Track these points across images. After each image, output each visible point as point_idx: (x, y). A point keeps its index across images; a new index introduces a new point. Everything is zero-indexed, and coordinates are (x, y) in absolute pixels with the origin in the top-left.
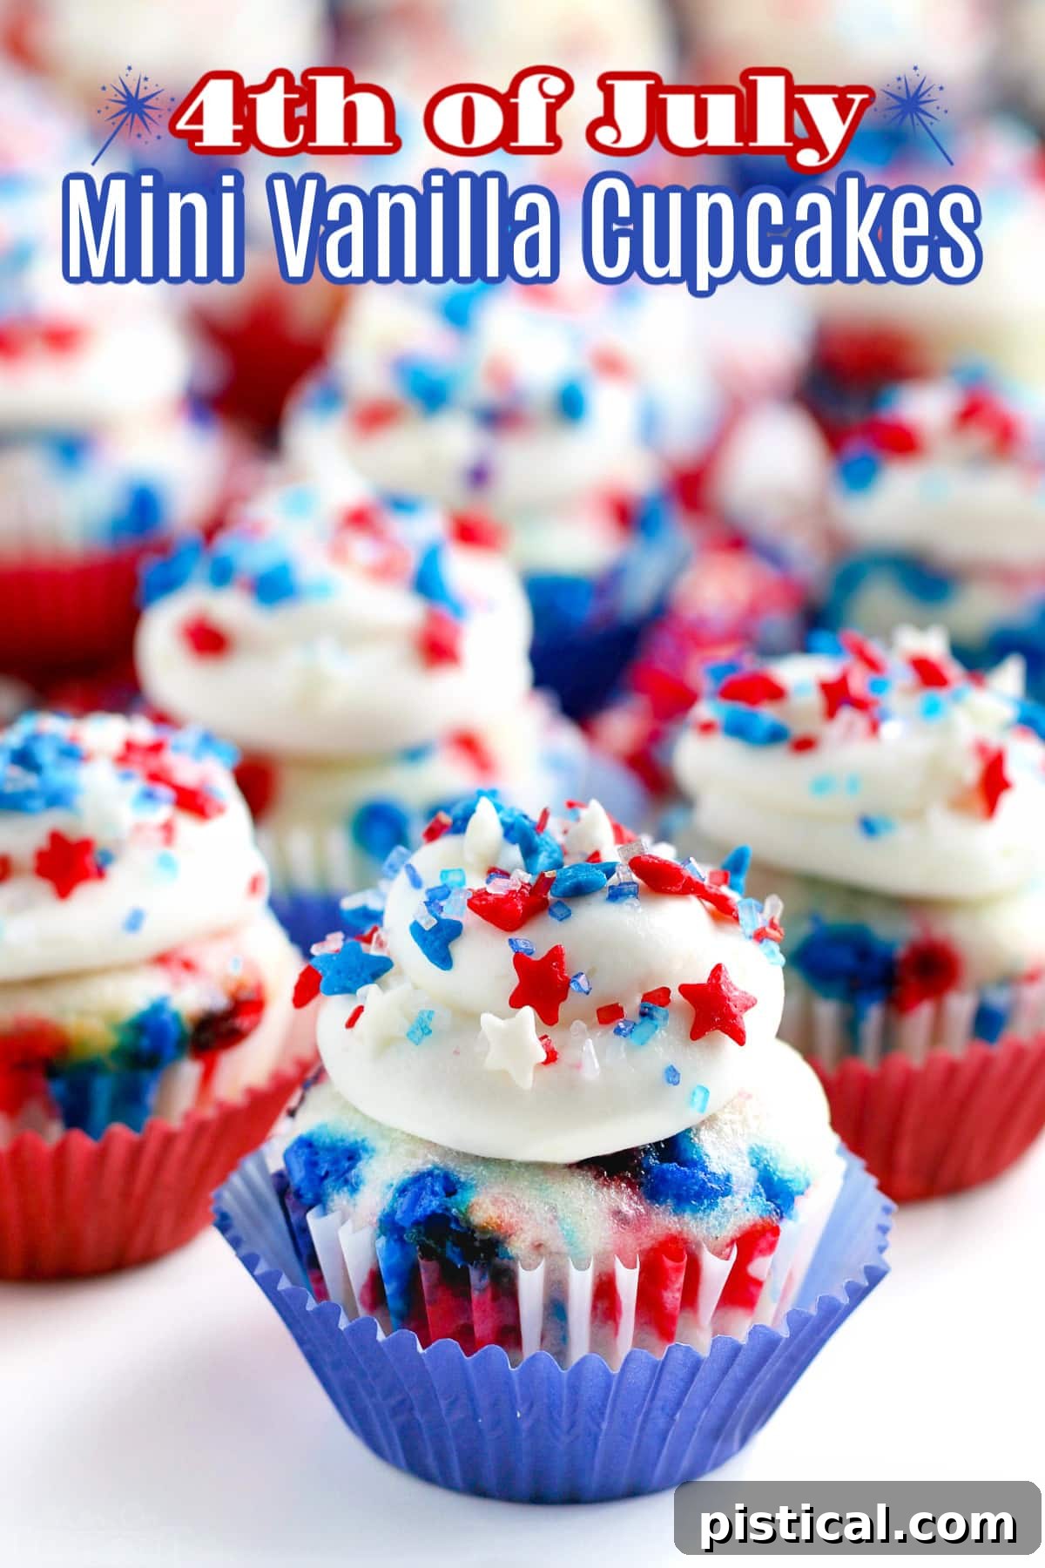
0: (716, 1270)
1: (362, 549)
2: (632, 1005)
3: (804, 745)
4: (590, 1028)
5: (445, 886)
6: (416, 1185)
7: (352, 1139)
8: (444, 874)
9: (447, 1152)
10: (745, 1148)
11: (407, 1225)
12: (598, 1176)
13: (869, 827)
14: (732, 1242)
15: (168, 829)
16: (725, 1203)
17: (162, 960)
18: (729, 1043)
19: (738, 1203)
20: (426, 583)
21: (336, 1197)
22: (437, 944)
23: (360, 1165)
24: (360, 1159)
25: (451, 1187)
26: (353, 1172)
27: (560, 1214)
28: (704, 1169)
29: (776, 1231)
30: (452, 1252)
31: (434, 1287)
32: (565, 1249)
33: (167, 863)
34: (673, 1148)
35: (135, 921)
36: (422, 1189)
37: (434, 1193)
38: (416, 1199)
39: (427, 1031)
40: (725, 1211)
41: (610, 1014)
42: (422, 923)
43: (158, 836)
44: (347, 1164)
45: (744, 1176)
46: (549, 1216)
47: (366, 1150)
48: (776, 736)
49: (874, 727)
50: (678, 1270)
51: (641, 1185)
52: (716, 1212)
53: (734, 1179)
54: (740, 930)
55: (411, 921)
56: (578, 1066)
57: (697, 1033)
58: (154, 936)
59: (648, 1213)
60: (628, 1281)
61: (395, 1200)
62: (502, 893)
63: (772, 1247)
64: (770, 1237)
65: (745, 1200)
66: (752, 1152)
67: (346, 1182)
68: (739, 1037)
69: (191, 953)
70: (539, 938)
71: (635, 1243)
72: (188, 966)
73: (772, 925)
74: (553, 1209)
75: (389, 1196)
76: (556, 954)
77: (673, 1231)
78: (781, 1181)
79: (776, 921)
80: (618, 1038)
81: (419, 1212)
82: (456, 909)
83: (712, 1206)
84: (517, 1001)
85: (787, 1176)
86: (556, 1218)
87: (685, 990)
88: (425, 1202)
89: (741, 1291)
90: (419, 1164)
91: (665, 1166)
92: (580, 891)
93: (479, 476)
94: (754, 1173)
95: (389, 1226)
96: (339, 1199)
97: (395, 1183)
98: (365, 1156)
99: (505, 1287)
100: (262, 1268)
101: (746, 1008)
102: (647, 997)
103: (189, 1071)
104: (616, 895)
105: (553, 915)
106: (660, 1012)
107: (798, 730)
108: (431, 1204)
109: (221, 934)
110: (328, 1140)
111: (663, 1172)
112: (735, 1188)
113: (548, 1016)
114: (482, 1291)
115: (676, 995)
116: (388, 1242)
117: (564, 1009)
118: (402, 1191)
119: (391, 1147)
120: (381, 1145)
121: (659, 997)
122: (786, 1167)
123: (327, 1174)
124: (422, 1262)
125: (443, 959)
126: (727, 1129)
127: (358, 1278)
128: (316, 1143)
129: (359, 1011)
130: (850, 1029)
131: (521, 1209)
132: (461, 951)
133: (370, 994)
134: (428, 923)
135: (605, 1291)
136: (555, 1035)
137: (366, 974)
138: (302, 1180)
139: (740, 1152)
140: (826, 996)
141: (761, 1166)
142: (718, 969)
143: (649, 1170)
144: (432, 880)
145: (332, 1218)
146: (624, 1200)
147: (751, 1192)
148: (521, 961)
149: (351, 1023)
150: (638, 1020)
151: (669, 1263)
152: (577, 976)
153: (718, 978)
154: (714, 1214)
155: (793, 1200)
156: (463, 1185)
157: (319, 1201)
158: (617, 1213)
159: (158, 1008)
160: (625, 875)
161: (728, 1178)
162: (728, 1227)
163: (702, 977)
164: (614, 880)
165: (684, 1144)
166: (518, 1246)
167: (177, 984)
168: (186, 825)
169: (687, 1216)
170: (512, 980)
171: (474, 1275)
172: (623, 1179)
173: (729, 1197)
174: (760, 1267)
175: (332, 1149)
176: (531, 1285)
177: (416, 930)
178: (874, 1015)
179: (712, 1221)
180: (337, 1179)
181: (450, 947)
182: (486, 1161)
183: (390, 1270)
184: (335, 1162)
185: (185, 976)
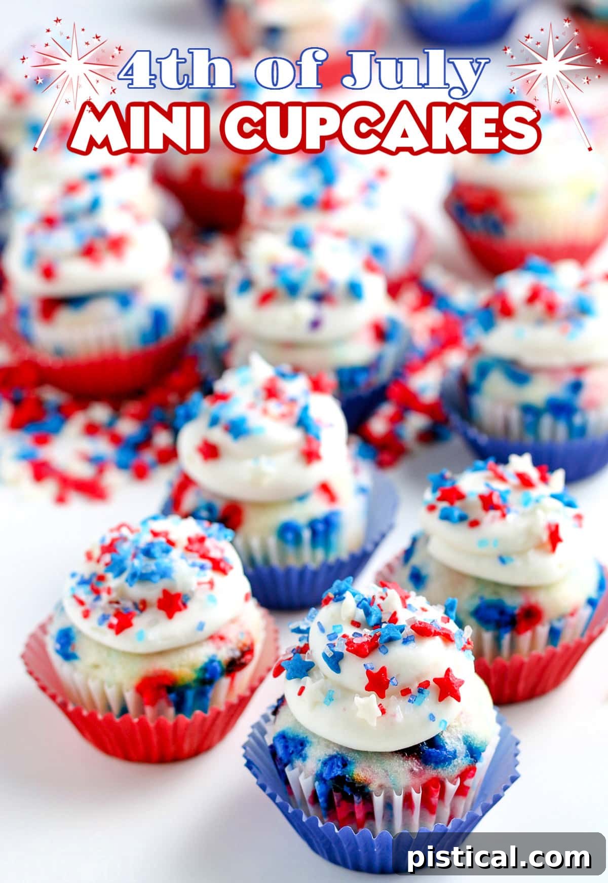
0: (452, 788)
1: (273, 406)
2: (414, 688)
3: (475, 524)
4: (398, 698)
5: (334, 633)
6: (330, 761)
7: (302, 736)
8: (334, 627)
9: (341, 747)
10: (460, 737)
11: (328, 778)
12: (404, 755)
13: (502, 560)
14: (457, 777)
15: (211, 584)
16: (455, 762)
17: (211, 638)
18: (453, 701)
19: (460, 761)
20: (303, 423)
21: (296, 761)
22: (334, 663)
23: (306, 748)
24: (305, 746)
25: (345, 763)
26: (303, 752)
27: (389, 773)
28: (446, 750)
29: (474, 769)
30: (346, 789)
31: (339, 802)
32: (392, 786)
33: (212, 599)
34: (434, 742)
35: (201, 627)
36: (333, 764)
37: (338, 766)
38: (331, 769)
39: (331, 699)
40: (454, 766)
41: (406, 692)
42: (327, 654)
43: (207, 586)
44: (300, 748)
45: (461, 748)
46: (385, 774)
47: (308, 742)
48: (462, 518)
49: (504, 515)
50: (437, 791)
51: (420, 758)
52: (452, 765)
53: (457, 752)
54: (455, 646)
55: (322, 652)
56: (394, 716)
57: (441, 698)
58: (208, 630)
59: (424, 769)
60: (417, 797)
61: (322, 768)
62: (360, 642)
63: (473, 775)
64: (472, 772)
65: (462, 759)
66: (464, 738)
67: (301, 756)
68: (458, 699)
69: (223, 632)
70: (376, 661)
71: (419, 782)
72: (222, 638)
73: (469, 643)
74: (386, 771)
75: (320, 765)
76: (383, 670)
77: (434, 776)
78: (476, 748)
79: (470, 640)
80: (410, 704)
81: (333, 775)
82: (341, 647)
83: (449, 764)
84: (368, 688)
85: (478, 746)
86: (388, 775)
87: (436, 680)
88: (335, 770)
89: (462, 791)
90: (331, 752)
91: (430, 750)
92: (391, 640)
93: (315, 324)
94: (465, 747)
95: (319, 777)
96: (298, 762)
97: (321, 759)
98: (308, 745)
99: (367, 798)
100: (269, 790)
101: (460, 686)
102: (420, 685)
103: (225, 682)
104: (406, 641)
105: (381, 651)
106: (426, 691)
107: (472, 517)
108: (338, 772)
109: (233, 621)
110: (292, 736)
111: (430, 753)
112: (458, 755)
113: (381, 695)
114: (359, 803)
115: (432, 683)
116: (319, 784)
117: (387, 691)
118: (325, 763)
119: (318, 742)
120: (314, 740)
121: (424, 685)
122: (477, 743)
123: (293, 752)
124: (334, 794)
125: (337, 669)
126: (454, 730)
127: (307, 794)
128: (286, 736)
129: (302, 689)
130: (497, 641)
131: (373, 772)
132: (344, 665)
133: (307, 681)
134: (330, 654)
135: (408, 801)
136: (384, 702)
137: (304, 671)
138: (282, 754)
139: (459, 739)
140: (487, 630)
141: (468, 743)
142: (448, 671)
143: (424, 751)
144: (329, 631)
145: (296, 770)
146: (413, 764)
147: (464, 755)
148: (369, 673)
149: (300, 693)
150: (418, 694)
151: (433, 789)
152: (392, 679)
153: (449, 675)
154: (450, 767)
155: (481, 754)
156: (350, 763)
157: (290, 762)
158: (412, 770)
159: (212, 661)
160: (408, 631)
161: (455, 752)
162: (456, 771)
163: (441, 674)
164: (404, 635)
165: (437, 738)
166: (373, 787)
167: (219, 648)
168: (217, 577)
169: (440, 770)
170: (366, 681)
171: (356, 798)
172: (414, 756)
173: (456, 759)
174: (468, 782)
175: (293, 739)
176: (378, 802)
177: (325, 656)
178: (506, 638)
179: (450, 770)
180: (297, 755)
181: (339, 663)
182: (358, 752)
183: (322, 795)
184: (296, 747)
185: (221, 643)
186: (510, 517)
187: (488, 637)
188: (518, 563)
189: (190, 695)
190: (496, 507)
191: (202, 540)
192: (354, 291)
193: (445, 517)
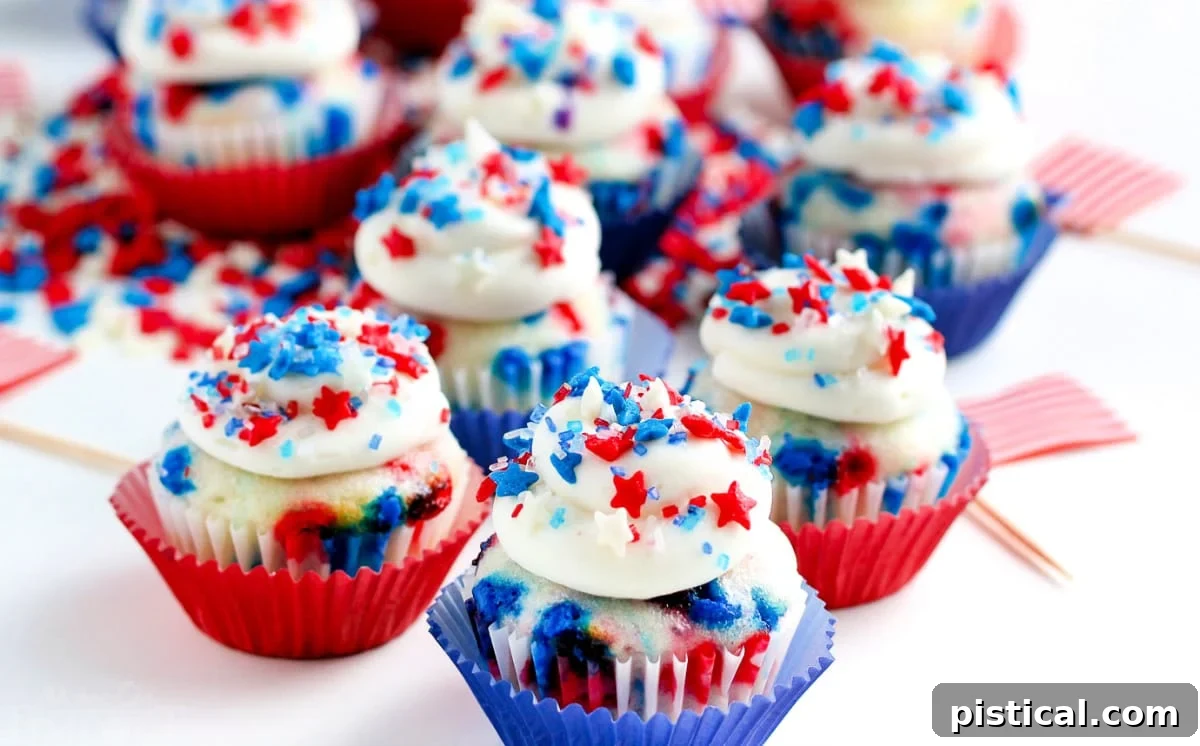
0: (732, 662)
1: (495, 185)
2: (683, 507)
3: (781, 329)
4: (659, 519)
5: (570, 431)
6: (555, 612)
7: (515, 582)
8: (570, 423)
9: (573, 592)
10: (749, 590)
11: (550, 635)
12: (663, 607)
13: (820, 381)
14: (741, 647)
15: (393, 385)
16: (738, 622)
17: (390, 464)
18: (740, 527)
19: (745, 622)
20: (537, 211)
21: (506, 617)
22: (567, 467)
23: (521, 598)
24: (520, 595)
25: (576, 613)
26: (517, 603)
27: (642, 630)
28: (726, 602)
29: (767, 638)
30: (577, 652)
31: (565, 673)
32: (644, 650)
33: (395, 407)
34: (707, 590)
35: (375, 443)
36: (559, 614)
37: (567, 618)
38: (556, 622)
39: (561, 520)
40: (737, 627)
41: (670, 511)
42: (558, 455)
43: (388, 388)
44: (512, 598)
45: (749, 606)
46: (635, 631)
47: (523, 588)
48: (763, 322)
49: (824, 319)
50: (710, 662)
51: (688, 612)
52: (733, 627)
53: (742, 608)
54: (746, 458)
55: (550, 454)
56: (652, 543)
57: (722, 523)
58: (386, 452)
59: (692, 629)
60: (680, 669)
61: (542, 620)
62: (606, 438)
63: (765, 647)
64: (764, 642)
65: (749, 620)
66: (753, 591)
67: (512, 608)
68: (746, 525)
69: (405, 460)
70: (629, 465)
71: (683, 646)
72: (405, 468)
73: (765, 455)
74: (636, 626)
75: (539, 617)
76: (639, 476)
77: (707, 640)
78: (770, 608)
79: (767, 452)
80: (676, 527)
81: (558, 628)
82: (578, 446)
83: (730, 625)
84: (616, 503)
85: (774, 606)
86: (639, 632)
87: (715, 497)
88: (561, 623)
89: (747, 674)
90: (557, 598)
91: (703, 601)
92: (652, 437)
93: (562, 119)
94: (754, 603)
95: (539, 636)
96: (508, 619)
97: (542, 609)
98: (523, 593)
99: (608, 670)
100: (461, 659)
101: (751, 507)
102: (693, 501)
103: (406, 532)
104: (673, 440)
105: (636, 451)
106: (700, 511)
107: (777, 320)
108: (566, 624)
109: (423, 447)
110: (500, 583)
111: (702, 605)
112: (743, 613)
113: (634, 513)
114: (595, 674)
115: (709, 500)
116: (538, 645)
117: (643, 509)
118: (547, 615)
119: (539, 588)
120: (533, 586)
121: (699, 502)
122: (773, 601)
123: (501, 603)
124: (559, 658)
125: (571, 477)
126: (738, 578)
127: (519, 666)
128: (492, 582)
129: (519, 508)
130: (808, 502)
131: (618, 627)
132: (581, 472)
133: (526, 497)
134: (561, 455)
135: (667, 674)
136: (637, 523)
137: (523, 484)
138: (486, 607)
139: (746, 591)
141: (759, 599)
142: (734, 485)
143: (693, 603)
144: (562, 428)
145: (504, 630)
146: (680, 622)
147: (753, 615)
148: (618, 481)
149: (515, 514)
150: (687, 515)
151: (705, 659)
152: (651, 489)
153: (734, 490)
154: (731, 629)
155: (777, 619)
156: (583, 613)
157: (496, 619)
158: (674, 629)
159: (388, 495)
160: (678, 427)
161: (739, 607)
162: (740, 636)
163: (724, 489)
164: (672, 431)
165: (713, 587)
166: (616, 649)
167: (400, 480)
168: (404, 380)
169: (716, 631)
170: (612, 491)
171: (590, 666)
172: (678, 608)
173: (740, 619)
174: (757, 659)
175: (502, 588)
176: (623, 672)
177: (554, 459)
178: (823, 495)
179: (730, 633)
180: (507, 607)
181: (575, 469)
182: (596, 598)
183: (541, 663)
184: (505, 596)
185: (404, 475)
186: (832, 320)
187: (794, 493)
188: (843, 385)
189: (355, 545)
190: (814, 305)
191: (383, 331)
192: (622, 72)
193: (740, 319)
